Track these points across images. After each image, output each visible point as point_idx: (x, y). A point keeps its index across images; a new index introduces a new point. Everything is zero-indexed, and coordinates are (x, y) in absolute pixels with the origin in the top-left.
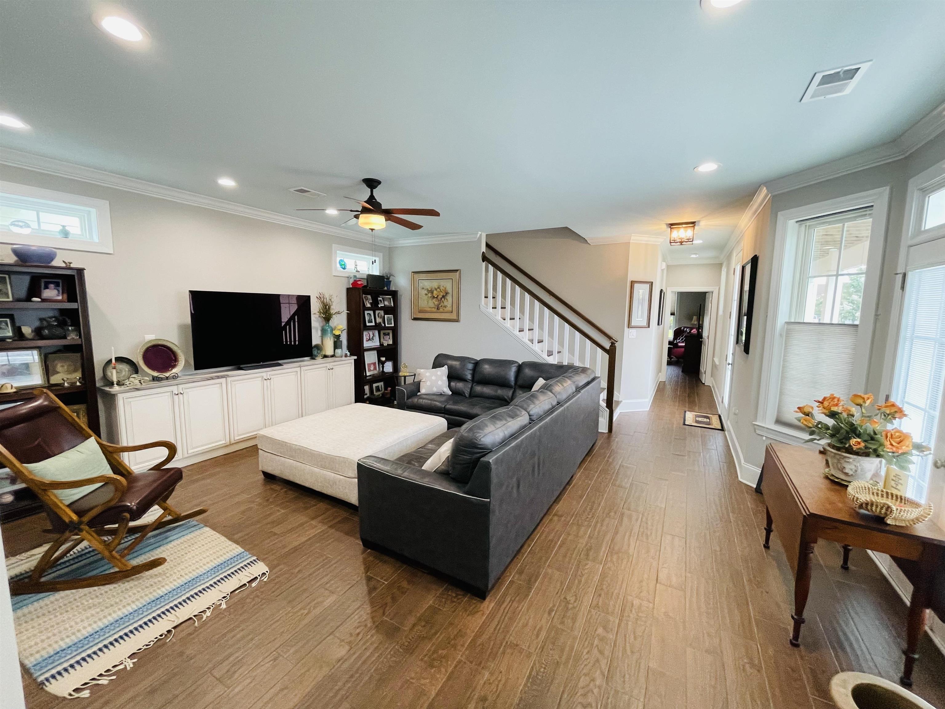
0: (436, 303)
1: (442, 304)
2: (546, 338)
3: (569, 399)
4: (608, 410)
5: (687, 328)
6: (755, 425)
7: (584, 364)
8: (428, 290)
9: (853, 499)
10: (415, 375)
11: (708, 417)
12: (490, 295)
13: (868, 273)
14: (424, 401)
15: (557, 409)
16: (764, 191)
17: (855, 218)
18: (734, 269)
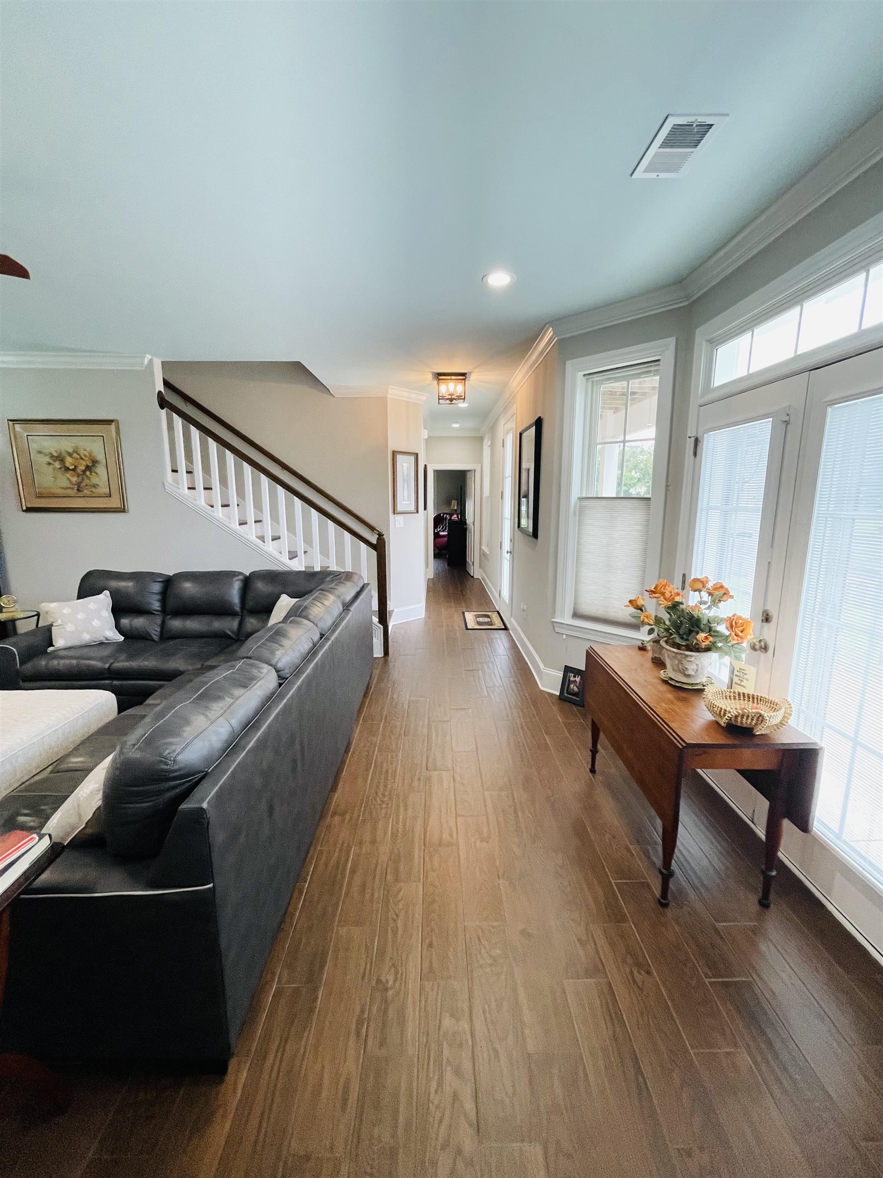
0: (74, 479)
1: (86, 481)
2: (284, 532)
3: (335, 625)
4: (382, 627)
5: (447, 514)
6: (553, 621)
7: (344, 567)
8: (52, 456)
9: (720, 711)
10: (38, 615)
11: (488, 616)
12: (182, 467)
13: (658, 439)
14: (62, 662)
15: (322, 646)
16: (550, 333)
17: (638, 375)
18: (503, 440)
